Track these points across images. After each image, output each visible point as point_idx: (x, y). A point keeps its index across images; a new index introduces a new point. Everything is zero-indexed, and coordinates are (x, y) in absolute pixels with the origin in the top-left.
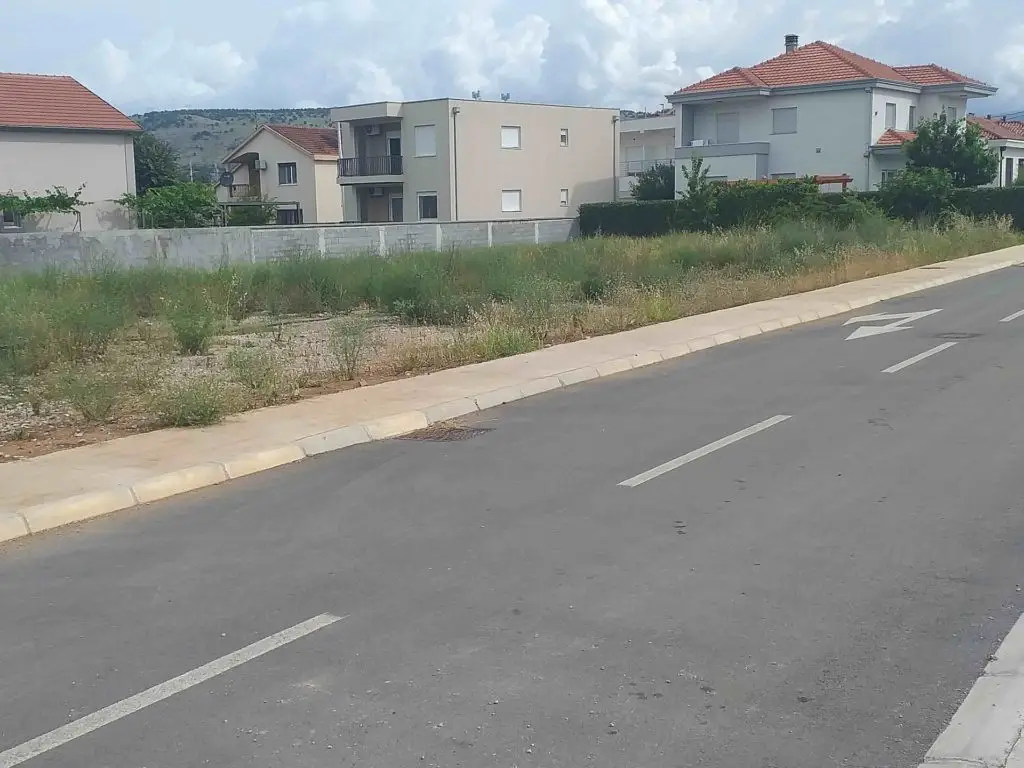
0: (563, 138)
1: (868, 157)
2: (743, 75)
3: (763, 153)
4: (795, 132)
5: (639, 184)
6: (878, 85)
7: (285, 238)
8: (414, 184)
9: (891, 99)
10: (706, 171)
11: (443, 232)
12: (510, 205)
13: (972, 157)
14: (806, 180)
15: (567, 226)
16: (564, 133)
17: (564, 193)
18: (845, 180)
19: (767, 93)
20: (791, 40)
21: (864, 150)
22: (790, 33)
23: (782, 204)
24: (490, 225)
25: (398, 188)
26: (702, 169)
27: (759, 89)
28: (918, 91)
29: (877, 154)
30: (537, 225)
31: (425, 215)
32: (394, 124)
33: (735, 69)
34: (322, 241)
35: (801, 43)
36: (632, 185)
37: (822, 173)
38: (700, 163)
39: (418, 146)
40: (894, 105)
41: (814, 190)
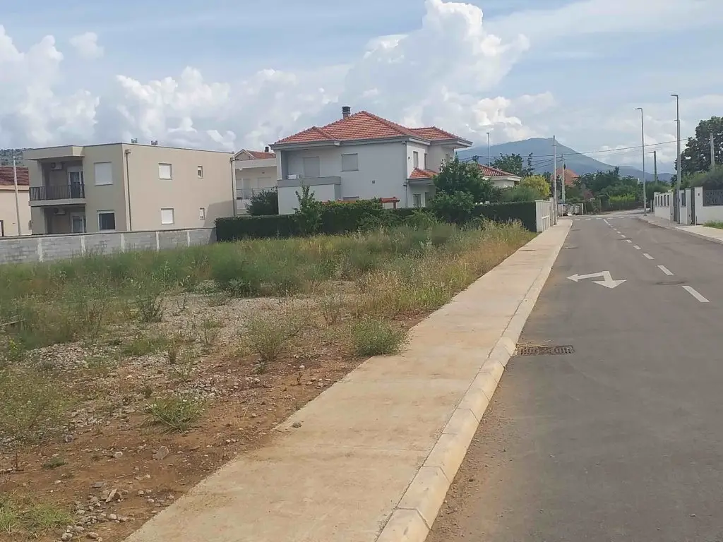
0: (200, 173)
1: (406, 186)
2: (319, 132)
3: (338, 183)
4: (357, 170)
5: (251, 205)
6: (410, 140)
7: (13, 246)
8: (95, 205)
9: (416, 149)
10: (312, 194)
11: (126, 240)
12: (167, 220)
13: (478, 185)
14: (375, 200)
15: (208, 234)
16: (200, 169)
17: (202, 210)
18: (395, 201)
19: (338, 144)
20: (346, 110)
21: (403, 182)
22: (344, 106)
23: (367, 216)
24: (157, 233)
25: (82, 208)
26: (310, 193)
27: (333, 141)
28: (429, 144)
29: (411, 184)
30: (188, 234)
31: (103, 228)
32: (78, 161)
33: (313, 128)
34: (40, 248)
35: (352, 112)
36: (247, 205)
37: (385, 197)
38: (308, 190)
39: (97, 177)
40: (416, 153)
41: (380, 207)
